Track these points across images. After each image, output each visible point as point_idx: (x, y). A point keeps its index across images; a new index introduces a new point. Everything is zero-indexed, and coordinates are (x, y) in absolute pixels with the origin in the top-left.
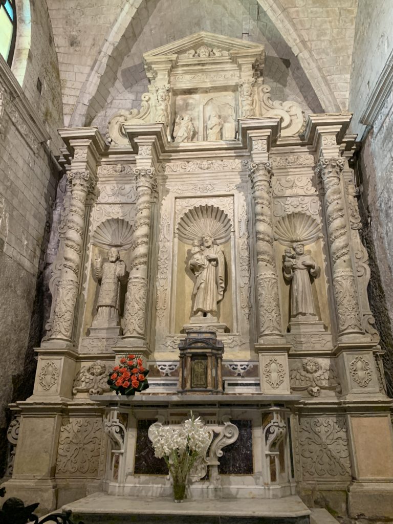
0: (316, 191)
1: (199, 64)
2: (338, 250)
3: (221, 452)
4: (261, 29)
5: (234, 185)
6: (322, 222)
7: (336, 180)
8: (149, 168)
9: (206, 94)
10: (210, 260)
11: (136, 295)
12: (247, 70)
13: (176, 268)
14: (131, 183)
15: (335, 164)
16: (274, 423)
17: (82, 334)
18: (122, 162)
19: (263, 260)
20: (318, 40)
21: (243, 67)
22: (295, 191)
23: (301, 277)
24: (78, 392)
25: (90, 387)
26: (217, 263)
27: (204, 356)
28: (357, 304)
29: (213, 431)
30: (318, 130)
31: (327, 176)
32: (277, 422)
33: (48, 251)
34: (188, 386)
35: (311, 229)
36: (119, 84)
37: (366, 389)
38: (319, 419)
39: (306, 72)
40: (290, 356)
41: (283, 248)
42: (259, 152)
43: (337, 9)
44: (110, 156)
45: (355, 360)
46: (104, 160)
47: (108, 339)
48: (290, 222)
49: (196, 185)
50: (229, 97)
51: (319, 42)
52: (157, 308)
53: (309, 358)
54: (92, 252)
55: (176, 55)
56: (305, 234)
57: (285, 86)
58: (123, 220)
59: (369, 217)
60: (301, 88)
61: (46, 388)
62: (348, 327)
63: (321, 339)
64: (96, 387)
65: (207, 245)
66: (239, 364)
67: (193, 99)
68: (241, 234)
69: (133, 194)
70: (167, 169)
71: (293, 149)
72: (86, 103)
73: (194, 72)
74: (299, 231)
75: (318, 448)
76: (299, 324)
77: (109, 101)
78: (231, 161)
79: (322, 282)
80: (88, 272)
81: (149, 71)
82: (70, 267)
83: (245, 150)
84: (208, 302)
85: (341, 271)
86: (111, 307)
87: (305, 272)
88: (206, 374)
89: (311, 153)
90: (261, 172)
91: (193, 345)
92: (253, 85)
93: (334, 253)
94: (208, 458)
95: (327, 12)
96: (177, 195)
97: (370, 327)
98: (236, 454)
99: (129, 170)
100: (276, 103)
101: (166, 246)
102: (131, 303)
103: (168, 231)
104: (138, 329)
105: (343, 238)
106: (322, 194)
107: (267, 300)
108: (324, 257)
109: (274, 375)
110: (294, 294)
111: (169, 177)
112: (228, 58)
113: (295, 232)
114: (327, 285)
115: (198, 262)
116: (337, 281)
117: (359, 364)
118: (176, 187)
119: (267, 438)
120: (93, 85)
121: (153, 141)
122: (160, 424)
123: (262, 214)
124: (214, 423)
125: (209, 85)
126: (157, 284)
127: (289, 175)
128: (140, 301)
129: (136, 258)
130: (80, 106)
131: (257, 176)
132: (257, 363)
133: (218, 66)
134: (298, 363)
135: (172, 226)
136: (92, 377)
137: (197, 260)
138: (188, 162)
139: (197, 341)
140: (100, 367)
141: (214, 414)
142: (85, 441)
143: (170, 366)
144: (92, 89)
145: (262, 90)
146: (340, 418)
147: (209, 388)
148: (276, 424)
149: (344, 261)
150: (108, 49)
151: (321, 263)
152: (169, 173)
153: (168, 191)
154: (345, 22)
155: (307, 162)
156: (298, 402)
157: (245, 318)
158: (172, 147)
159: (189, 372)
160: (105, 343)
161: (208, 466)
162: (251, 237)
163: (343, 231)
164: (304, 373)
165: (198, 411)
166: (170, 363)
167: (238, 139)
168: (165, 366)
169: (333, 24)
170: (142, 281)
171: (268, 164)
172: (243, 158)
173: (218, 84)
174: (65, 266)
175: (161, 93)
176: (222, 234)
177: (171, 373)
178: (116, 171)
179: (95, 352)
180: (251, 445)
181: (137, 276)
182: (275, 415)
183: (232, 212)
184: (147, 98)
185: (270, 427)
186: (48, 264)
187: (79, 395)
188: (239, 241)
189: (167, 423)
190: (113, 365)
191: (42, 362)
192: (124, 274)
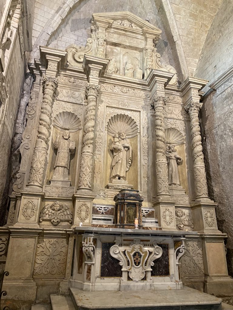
0: (183, 118)
1: (124, 30)
2: (198, 152)
3: (153, 263)
5: (141, 105)
6: (185, 135)
8: (97, 85)
9: (124, 49)
10: (124, 147)
11: (88, 163)
12: (150, 41)
13: (106, 149)
14: (79, 91)
15: (198, 106)
16: (183, 246)
17: (45, 183)
18: (75, 77)
19: (161, 152)
21: (148, 39)
22: (173, 116)
23: (173, 163)
24: (43, 221)
25: (52, 218)
26: (129, 149)
29: (149, 251)
30: (190, 85)
31: (193, 111)
32: (184, 246)
33: (17, 125)
34: (126, 222)
35: (178, 138)
37: (212, 228)
38: (189, 243)
39: (178, 52)
42: (160, 90)
43: (201, 23)
44: (67, 71)
45: (207, 212)
46: (62, 73)
47: (63, 188)
48: (168, 132)
49: (119, 101)
50: (137, 54)
51: (187, 38)
52: (95, 172)
54: (52, 131)
55: (113, 21)
56: (174, 140)
58: (73, 114)
59: (204, 136)
62: (202, 194)
63: (183, 199)
64: (56, 218)
65: (123, 138)
66: (144, 209)
67: (117, 49)
68: (144, 135)
69: (80, 99)
71: (172, 93)
72: (50, 33)
73: (120, 34)
74: (171, 139)
75: (189, 259)
76: (173, 190)
78: (139, 91)
79: (184, 168)
80: (50, 143)
81: (93, 25)
82: (43, 139)
83: (148, 87)
85: (200, 164)
86: (65, 167)
87: (175, 161)
89: (181, 96)
90: (161, 102)
91: (128, 198)
93: (196, 154)
94: (146, 267)
95: (195, 23)
96: (108, 105)
98: (160, 264)
99: (78, 83)
101: (101, 135)
102: (85, 167)
103: (102, 126)
106: (186, 120)
107: (163, 175)
108: (186, 154)
109: (168, 218)
110: (170, 173)
111: (103, 93)
112: (141, 31)
113: (169, 138)
114: (187, 170)
115: (118, 147)
116: (198, 169)
117: (209, 215)
118: (106, 100)
119: (177, 255)
120: (56, 23)
121: (101, 69)
122: (117, 246)
123: (161, 126)
124: (148, 246)
125: (128, 44)
126: (95, 157)
127: (169, 106)
128: (90, 167)
129: (88, 140)
130: (45, 34)
131: (158, 104)
132: (153, 210)
133: (134, 35)
135: (104, 123)
136: (53, 212)
137: (118, 146)
138: (115, 87)
139: (131, 196)
140: (59, 205)
141: (149, 241)
142: (54, 254)
143: (104, 208)
144: (55, 25)
145: (156, 55)
146: (199, 243)
148: (184, 247)
149: (201, 159)
150: (71, 3)
151: (184, 157)
152: (103, 90)
153: (102, 101)
154: (203, 31)
155: (178, 101)
157: (145, 183)
158: (108, 75)
161: (146, 272)
162: (149, 137)
165: (140, 239)
166: (105, 206)
168: (102, 208)
169: (196, 30)
170: (92, 155)
171: (165, 98)
172: (146, 91)
173: (132, 45)
174: (39, 137)
176: (130, 132)
177: (105, 212)
178: (70, 82)
180: (168, 259)
181: (89, 151)
182: (183, 242)
183: (139, 121)
184: (91, 41)
185: (180, 249)
186: (15, 134)
188: (143, 139)
189: (121, 245)
190: (67, 205)
191: (24, 201)
192: (74, 148)
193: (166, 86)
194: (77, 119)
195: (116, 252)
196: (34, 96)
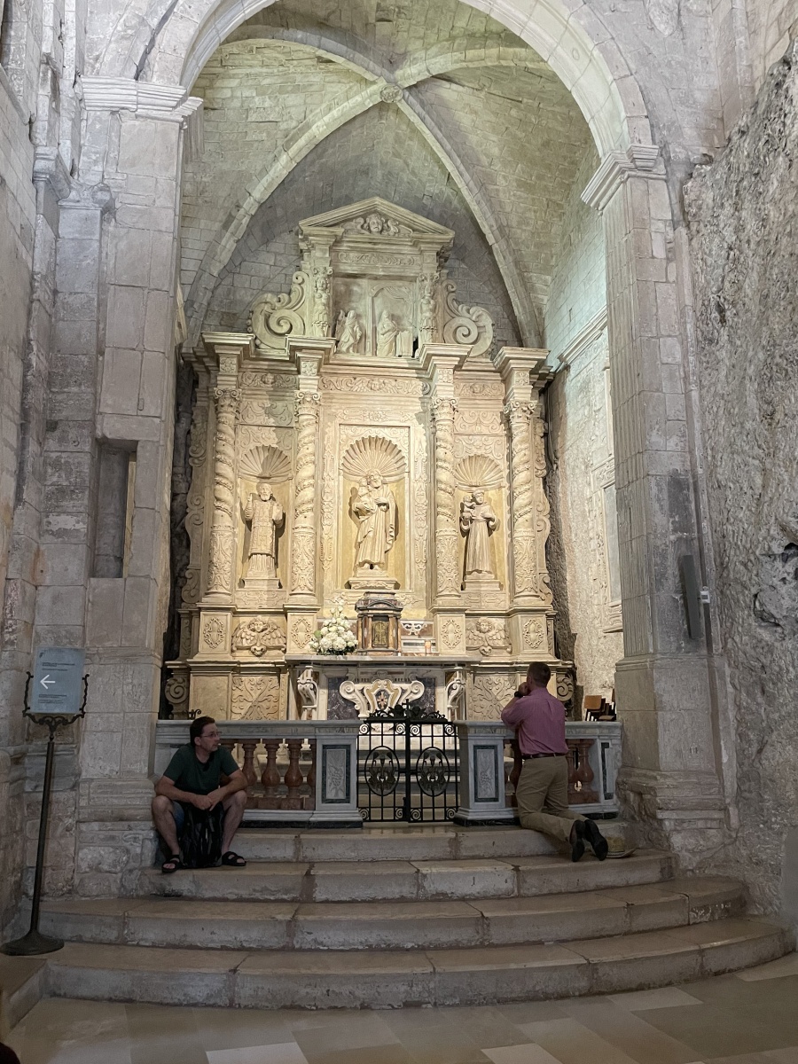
0: (501, 431)
1: (370, 243)
2: (522, 507)
4: (448, 196)
5: (410, 414)
7: (525, 426)
8: (315, 391)
9: (376, 282)
11: (306, 547)
12: (430, 258)
13: (341, 513)
15: (526, 409)
16: (456, 680)
18: (273, 372)
19: (444, 514)
20: (519, 228)
21: (426, 255)
22: (479, 428)
23: (480, 529)
24: (237, 649)
25: (253, 644)
26: (388, 508)
27: (386, 617)
28: (535, 566)
29: (401, 688)
31: (516, 420)
32: (460, 680)
34: (370, 647)
35: (492, 474)
37: (537, 651)
38: (491, 677)
40: (467, 615)
42: (444, 384)
43: (545, 199)
44: (257, 362)
45: (528, 622)
46: (249, 366)
47: (267, 591)
48: (471, 464)
49: (365, 411)
50: (404, 289)
51: (519, 231)
52: (324, 561)
53: (483, 618)
54: (240, 488)
55: (343, 229)
56: (486, 479)
58: (276, 448)
59: (555, 463)
61: (213, 645)
62: (524, 589)
63: (495, 598)
65: (375, 485)
66: (413, 623)
67: (359, 285)
68: (417, 476)
69: (287, 416)
70: (329, 386)
71: (479, 376)
72: (215, 273)
74: (479, 475)
76: (474, 582)
78: (408, 382)
79: (501, 536)
81: (303, 241)
82: (225, 511)
84: (376, 553)
85: (522, 531)
86: (267, 555)
87: (484, 524)
88: (387, 634)
89: (500, 381)
90: (446, 410)
92: (436, 282)
93: (517, 511)
96: (342, 421)
97: (545, 587)
99: (281, 382)
100: (462, 309)
101: (332, 487)
102: (301, 556)
103: (332, 466)
104: (309, 585)
105: (527, 495)
106: (510, 437)
108: (506, 510)
109: (451, 636)
110: (471, 548)
113: (475, 475)
114: (506, 541)
115: (365, 505)
116: (518, 541)
117: (532, 627)
118: (340, 410)
119: (449, 694)
121: (321, 357)
122: (351, 682)
123: (445, 461)
124: (401, 681)
125: (380, 272)
126: (321, 531)
127: (473, 408)
128: (310, 554)
129: (302, 503)
131: (440, 414)
132: (432, 623)
134: (472, 621)
135: (336, 461)
136: (254, 634)
138: (355, 379)
139: (379, 602)
140: (262, 623)
141: (402, 673)
142: (260, 700)
145: (447, 286)
146: (511, 677)
147: (391, 648)
148: (458, 681)
149: (527, 521)
150: (250, 207)
151: (502, 516)
153: (331, 415)
155: (494, 392)
156: (472, 662)
157: (419, 574)
158: (338, 360)
159: (370, 633)
160: (264, 597)
162: (428, 481)
163: (527, 487)
164: (477, 633)
165: (387, 670)
167: (418, 359)
169: (538, 214)
170: (311, 531)
171: (454, 401)
172: (422, 380)
173: (391, 272)
174: (218, 508)
175: (321, 279)
178: (264, 383)
179: (253, 606)
180: (435, 699)
181: (306, 525)
182: (458, 674)
183: (406, 449)
184: (300, 280)
185: (453, 684)
187: (240, 653)
188: (415, 485)
189: (357, 681)
190: (275, 621)
191: (205, 618)
192: (281, 518)
193: (461, 366)
194: (283, 457)
195: (349, 690)
196: (199, 419)
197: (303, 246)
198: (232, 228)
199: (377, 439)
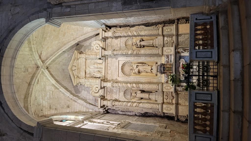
0: (119, 38)
2: (137, 34)
4: (68, 51)
5: (116, 60)
6: (128, 37)
7: (118, 33)
8: (111, 83)
9: (87, 68)
12: (81, 56)
13: (139, 77)
17: (157, 102)
18: (107, 92)
19: (139, 52)
21: (80, 57)
22: (119, 44)
23: (143, 43)
26: (138, 65)
27: (164, 68)
30: (103, 37)
31: (116, 35)
33: (132, 115)
34: (171, 72)
35: (129, 40)
36: (79, 95)
37: (172, 29)
38: (179, 41)
40: (164, 47)
41: (134, 47)
42: (108, 53)
43: (67, 30)
44: (105, 95)
46: (106, 98)
47: (158, 95)
48: (127, 45)
49: (115, 71)
50: (88, 61)
51: (74, 35)
52: (150, 82)
53: (164, 42)
54: (134, 100)
56: (131, 42)
57: (84, 45)
58: (124, 92)
59: (127, 25)
60: (85, 41)
61: (171, 109)
62: (157, 33)
63: (160, 39)
64: (171, 98)
65: (132, 68)
66: (166, 60)
67: (88, 72)
68: (130, 58)
69: (117, 89)
70: (110, 79)
71: (107, 44)
72: (86, 104)
73: (80, 71)
75: (186, 41)
76: (156, 44)
77: (84, 98)
78: (108, 61)
79: (144, 38)
80: (139, 101)
82: (138, 105)
83: (106, 57)
84: (149, 68)
85: (142, 33)
86: (149, 95)
87: (141, 42)
88: (168, 67)
89: (108, 39)
90: (114, 52)
91: (161, 70)
92: (86, 54)
95: (67, 33)
96: (118, 76)
97: (157, 27)
100: (92, 48)
101: (133, 79)
102: (149, 87)
104: (156, 86)
105: (134, 32)
106: (121, 37)
107: (150, 52)
108: (138, 37)
109: (169, 51)
110: (147, 45)
111: (112, 78)
113: (130, 44)
114: (145, 37)
115: (137, 71)
116: (145, 34)
117: (166, 30)
118: (115, 77)
119: (183, 52)
121: (103, 82)
123: (126, 52)
124: (180, 65)
125: (84, 67)
126: (143, 82)
127: (114, 45)
128: (149, 85)
129: (137, 87)
130: (87, 106)
131: (115, 54)
132: (166, 55)
133: (79, 64)
134: (165, 45)
135: (127, 78)
136: (168, 99)
138: (108, 73)
140: (166, 97)
141: (178, 64)
142: (185, 98)
144: (82, 102)
145: (87, 52)
147: (172, 66)
148: (180, 50)
149: (140, 32)
150: (71, 96)
151: (139, 38)
153: (116, 79)
154: (71, 28)
155: (110, 40)
156: (175, 45)
157: (154, 58)
158: (104, 77)
159: (168, 71)
160: (159, 96)
162: (131, 56)
163: (132, 32)
164: (168, 44)
165: (177, 68)
166: (165, 78)
167: (103, 59)
169: (70, 31)
171: (112, 50)
172: (108, 57)
173: (84, 64)
174: (138, 106)
175: (86, 81)
176: (129, 64)
178: (109, 94)
179: (162, 98)
180: (185, 56)
181: (142, 86)
182: (178, 50)
183: (124, 61)
184: (87, 85)
185: (181, 52)
186: (136, 115)
187: (173, 102)
188: (132, 59)
189: (180, 76)
190: (165, 93)
191: (165, 111)
192: (140, 91)
193: (104, 48)
194: (126, 90)
195: (182, 78)
196: (118, 109)
197: (79, 84)
198: (76, 100)
199: (122, 68)
